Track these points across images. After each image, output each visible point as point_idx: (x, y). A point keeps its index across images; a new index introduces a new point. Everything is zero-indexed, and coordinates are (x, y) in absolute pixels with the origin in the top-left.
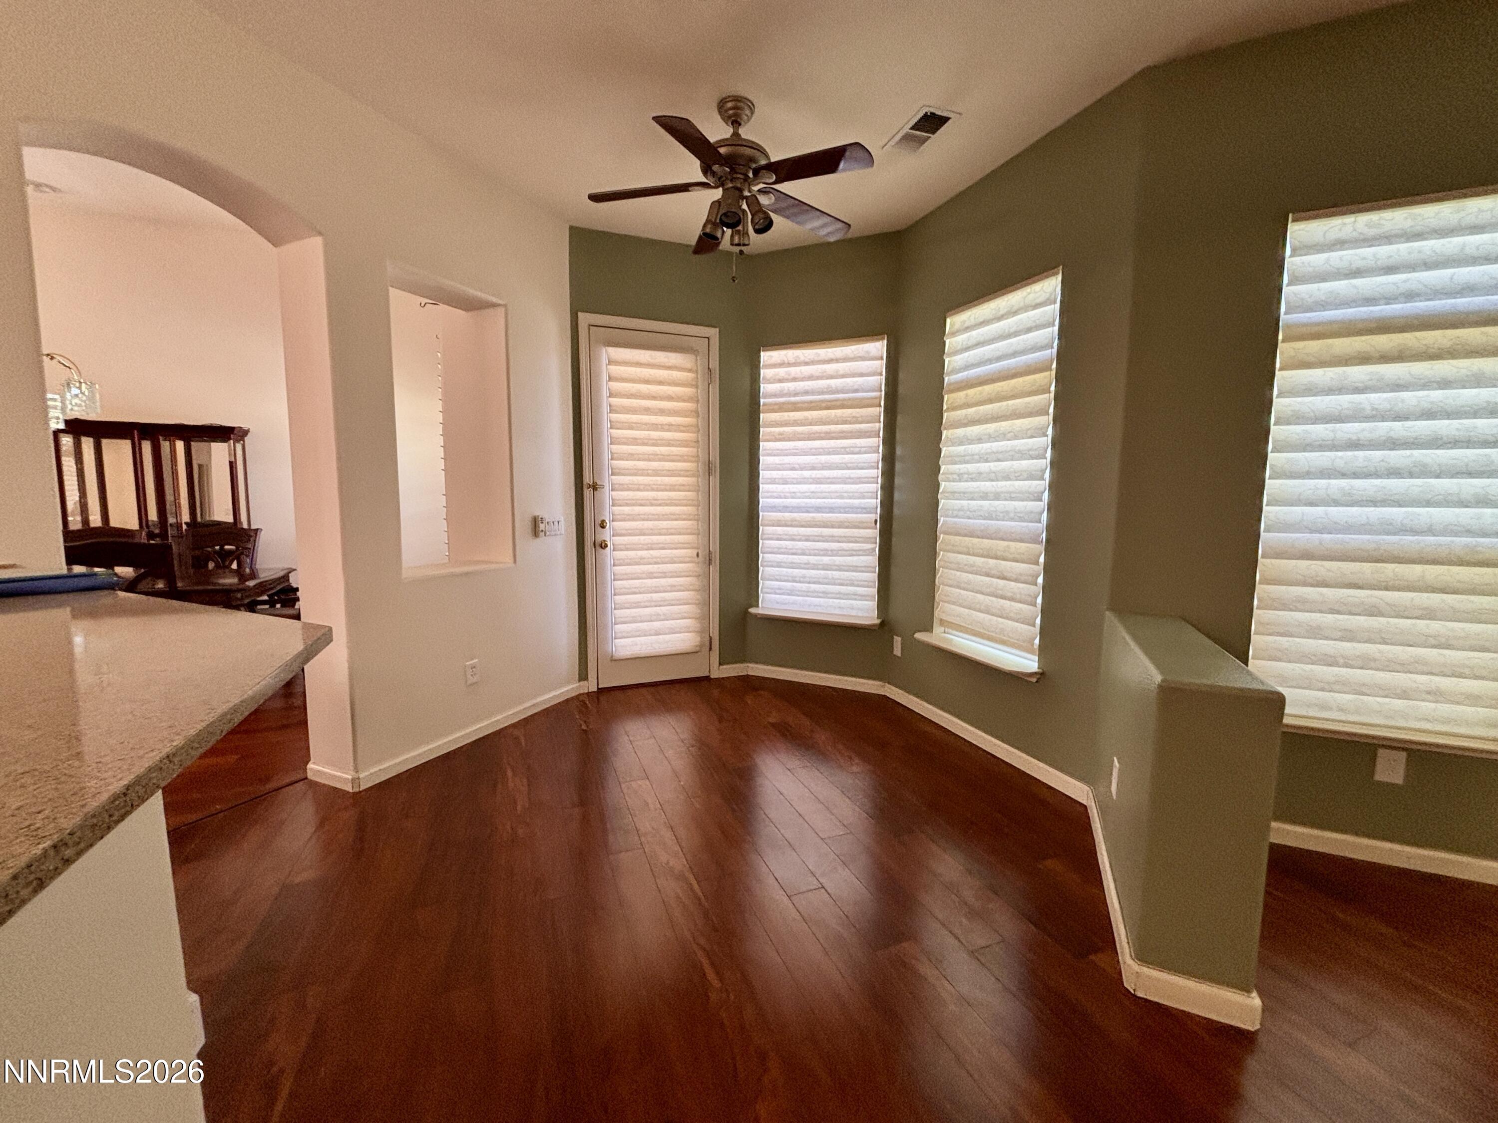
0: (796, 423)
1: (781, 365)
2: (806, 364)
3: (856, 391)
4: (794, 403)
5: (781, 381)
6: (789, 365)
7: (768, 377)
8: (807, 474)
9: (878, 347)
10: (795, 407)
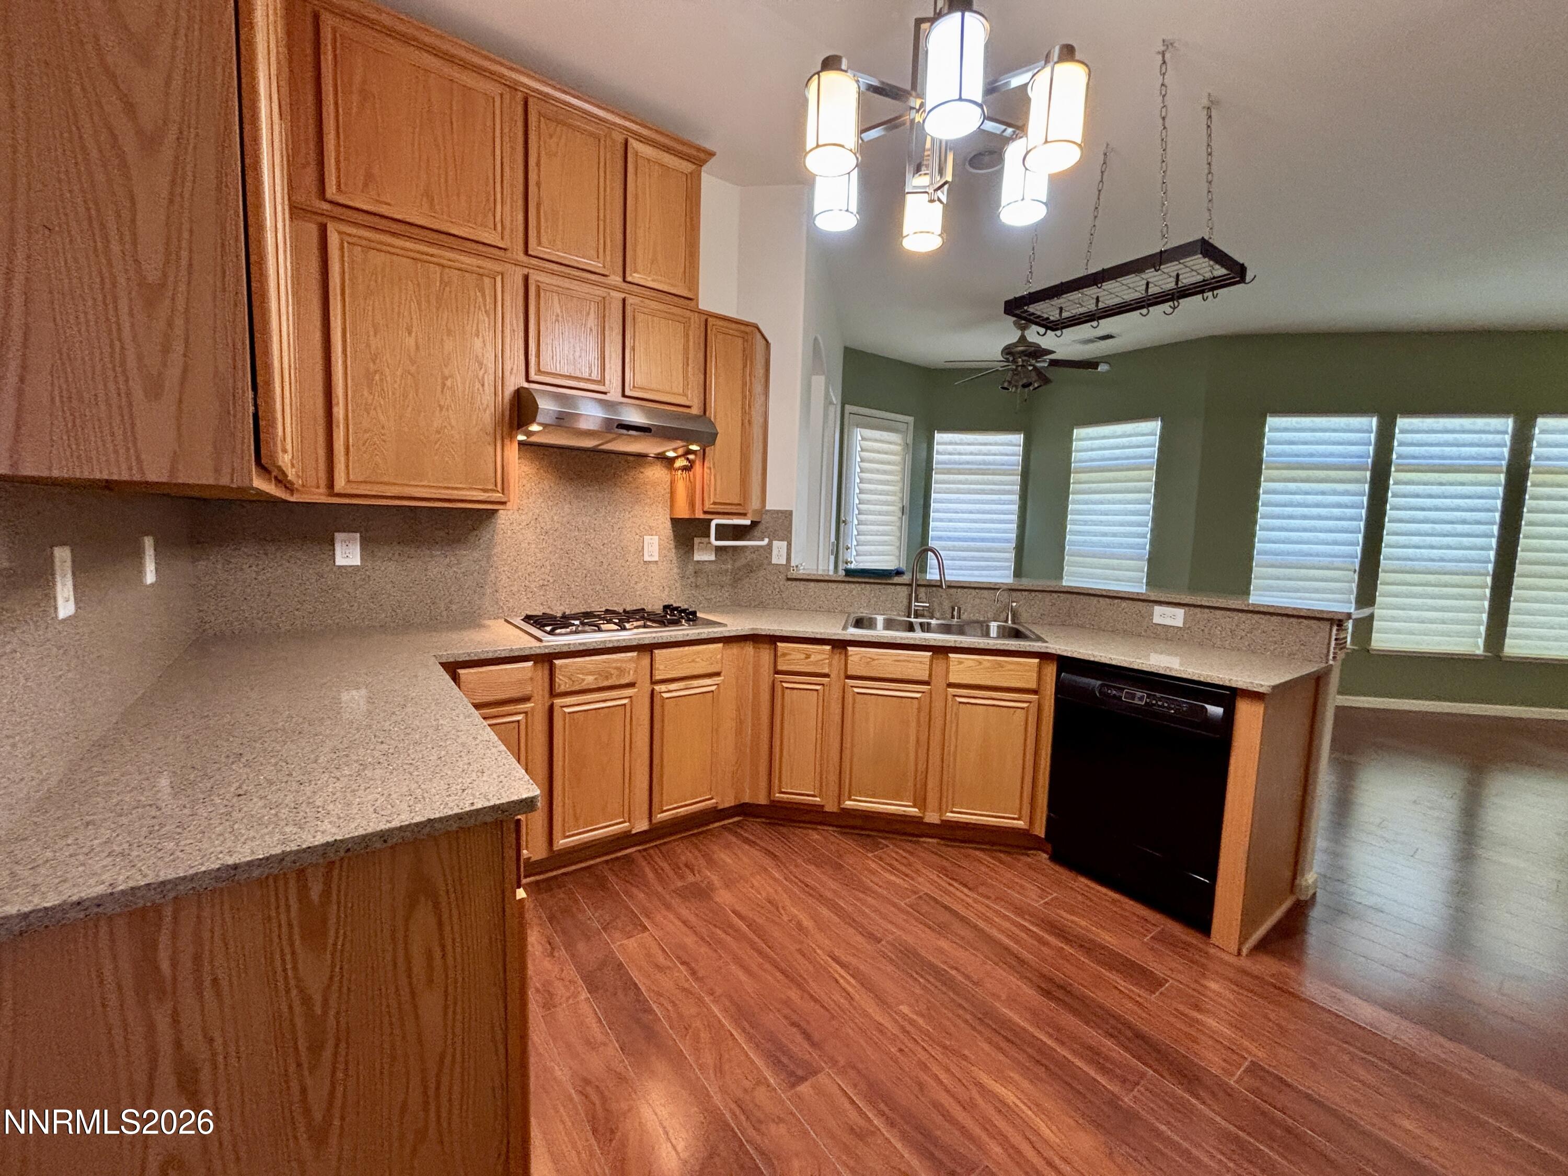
0: (960, 482)
1: (951, 443)
2: (969, 444)
3: (1003, 464)
4: (958, 469)
5: (950, 454)
6: (956, 444)
7: (940, 450)
8: (966, 516)
9: (1019, 438)
10: (960, 472)
